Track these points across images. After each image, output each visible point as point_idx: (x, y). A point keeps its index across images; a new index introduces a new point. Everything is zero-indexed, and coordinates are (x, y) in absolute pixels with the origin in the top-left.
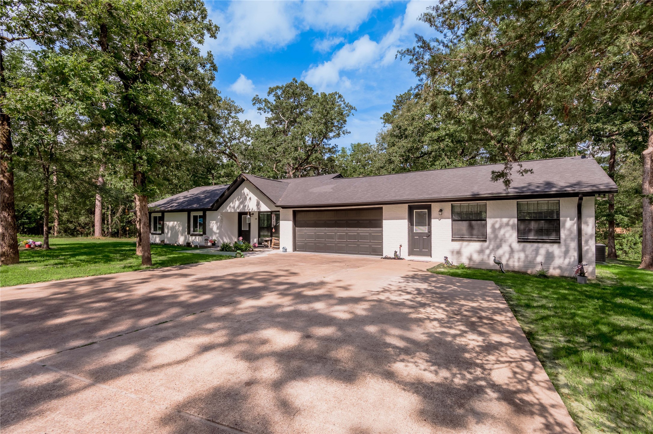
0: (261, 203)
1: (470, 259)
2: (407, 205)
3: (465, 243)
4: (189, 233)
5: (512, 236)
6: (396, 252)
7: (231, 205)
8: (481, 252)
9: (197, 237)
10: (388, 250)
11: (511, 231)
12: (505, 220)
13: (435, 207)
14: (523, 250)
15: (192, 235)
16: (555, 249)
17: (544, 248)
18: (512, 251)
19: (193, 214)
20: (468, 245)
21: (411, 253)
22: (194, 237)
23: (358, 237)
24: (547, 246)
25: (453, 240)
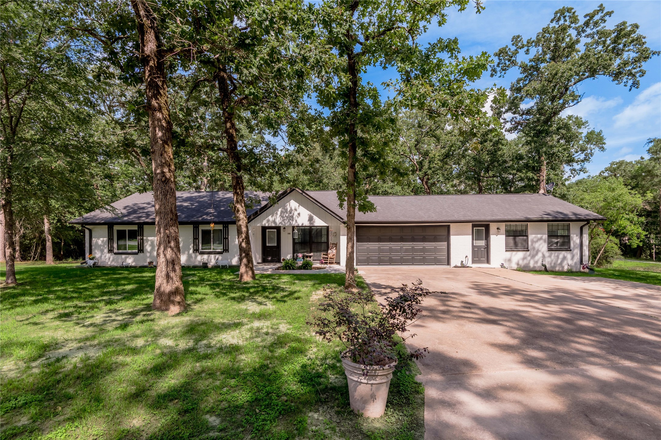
0: (315, 217)
1: (518, 264)
2: (471, 224)
3: (514, 253)
4: (196, 250)
5: (543, 247)
6: (462, 262)
7: (270, 217)
8: (524, 259)
9: (213, 256)
10: (455, 260)
11: (544, 244)
12: (539, 236)
13: (493, 227)
14: (550, 256)
15: (202, 253)
16: (568, 255)
17: (562, 254)
18: (544, 256)
19: (202, 228)
20: (516, 254)
21: (473, 262)
22: (205, 256)
23: (424, 250)
24: (563, 252)
25: (506, 251)
